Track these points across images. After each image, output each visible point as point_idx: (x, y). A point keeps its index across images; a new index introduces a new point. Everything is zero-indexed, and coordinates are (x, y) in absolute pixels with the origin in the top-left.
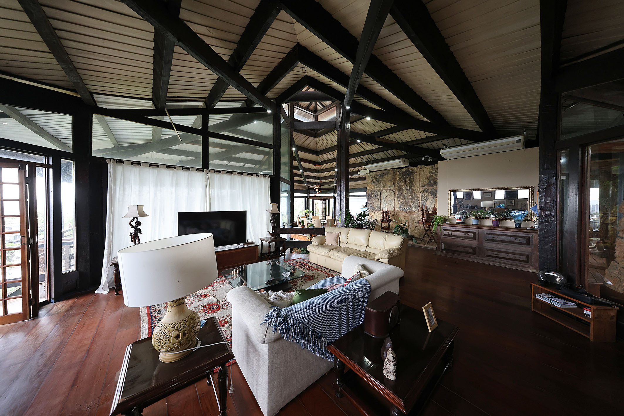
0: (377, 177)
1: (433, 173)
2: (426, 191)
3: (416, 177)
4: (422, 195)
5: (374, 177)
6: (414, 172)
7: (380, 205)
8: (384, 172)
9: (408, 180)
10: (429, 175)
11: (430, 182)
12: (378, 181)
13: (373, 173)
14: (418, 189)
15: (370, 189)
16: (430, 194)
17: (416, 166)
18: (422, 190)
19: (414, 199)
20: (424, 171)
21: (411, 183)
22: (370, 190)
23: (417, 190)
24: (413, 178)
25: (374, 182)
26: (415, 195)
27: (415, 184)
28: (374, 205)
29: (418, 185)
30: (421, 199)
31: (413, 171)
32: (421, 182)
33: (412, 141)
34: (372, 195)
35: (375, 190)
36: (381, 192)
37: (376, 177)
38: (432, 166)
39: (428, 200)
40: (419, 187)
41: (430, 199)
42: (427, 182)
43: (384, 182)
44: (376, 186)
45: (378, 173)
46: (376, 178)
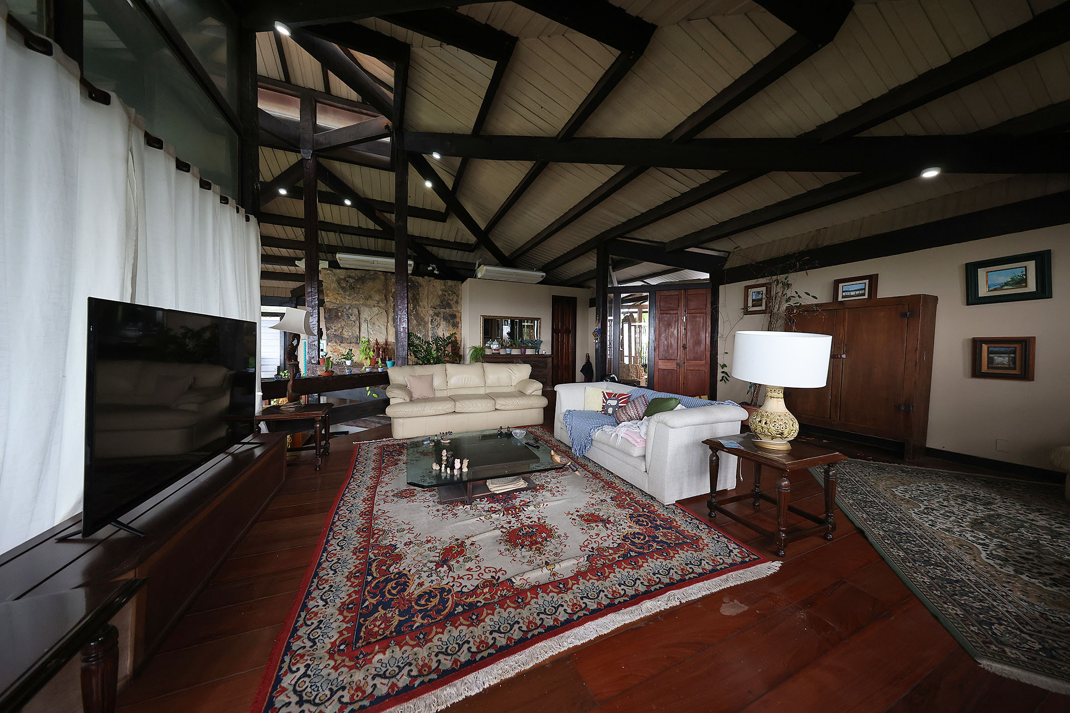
0: (351, 281)
1: (445, 292)
2: (437, 315)
3: (424, 292)
4: (432, 320)
5: (345, 279)
6: (421, 286)
7: (358, 334)
8: (366, 274)
9: (410, 295)
10: (440, 293)
11: (442, 302)
12: (352, 288)
13: (341, 270)
14: (426, 312)
15: (334, 301)
16: (442, 320)
17: (423, 277)
18: (431, 312)
19: (420, 325)
20: (433, 286)
21: (415, 300)
22: (335, 303)
23: (424, 312)
24: (419, 294)
25: (343, 288)
26: (423, 319)
27: (421, 304)
28: (345, 333)
29: (426, 304)
30: (430, 326)
31: (418, 282)
32: (429, 301)
33: (420, 237)
34: (340, 314)
35: (346, 304)
36: (360, 309)
37: (348, 279)
38: (444, 281)
39: (440, 327)
40: (426, 307)
41: (441, 327)
42: (438, 302)
43: (366, 292)
44: (347, 297)
45: (353, 274)
46: (347, 282)
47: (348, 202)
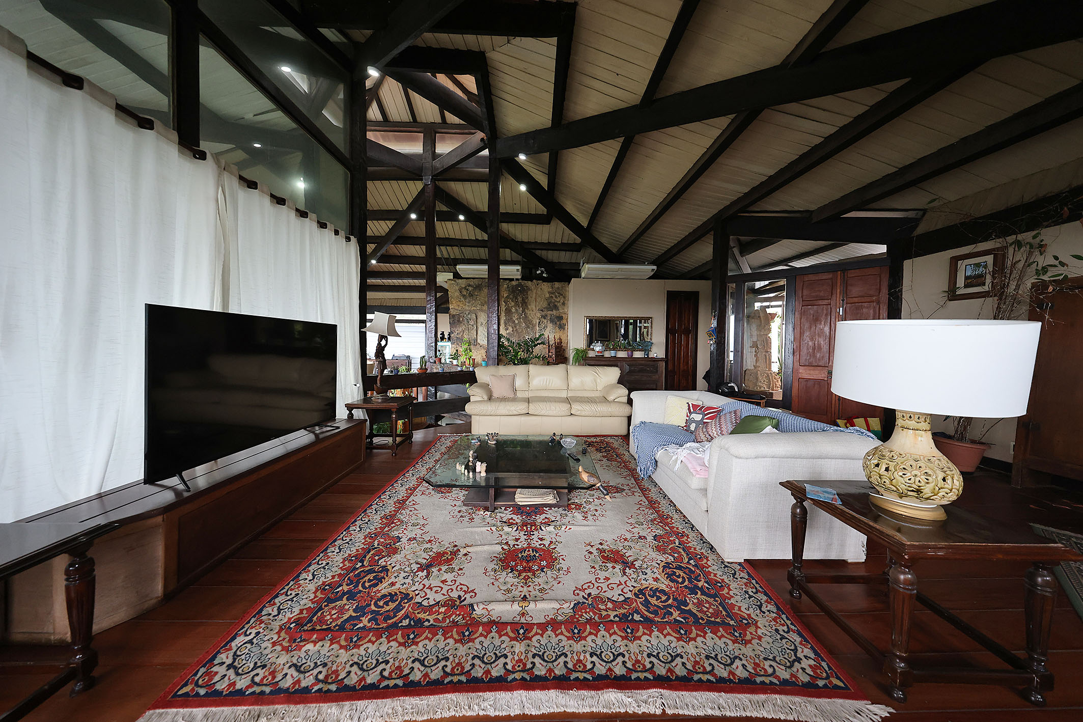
0: (470, 289)
1: (552, 294)
2: (544, 317)
3: (532, 295)
4: (539, 322)
5: (465, 288)
6: (529, 289)
7: (476, 337)
8: (482, 282)
9: (520, 299)
10: (547, 295)
11: (549, 305)
12: (471, 295)
13: (463, 280)
14: (534, 314)
15: (457, 308)
16: (549, 322)
17: (532, 281)
18: (539, 315)
19: (529, 328)
20: (541, 289)
21: (525, 304)
22: (457, 310)
23: (532, 315)
24: (528, 297)
25: (464, 296)
26: (531, 322)
27: (529, 307)
28: (465, 336)
29: (534, 307)
30: (538, 328)
31: (527, 287)
32: (537, 304)
33: (529, 243)
34: (461, 319)
35: (467, 310)
36: (477, 314)
37: (467, 287)
38: (551, 283)
39: (547, 330)
40: (534, 310)
41: (548, 329)
42: (545, 304)
43: (482, 298)
44: (467, 304)
45: (472, 282)
46: (467, 290)
47: (462, 217)
